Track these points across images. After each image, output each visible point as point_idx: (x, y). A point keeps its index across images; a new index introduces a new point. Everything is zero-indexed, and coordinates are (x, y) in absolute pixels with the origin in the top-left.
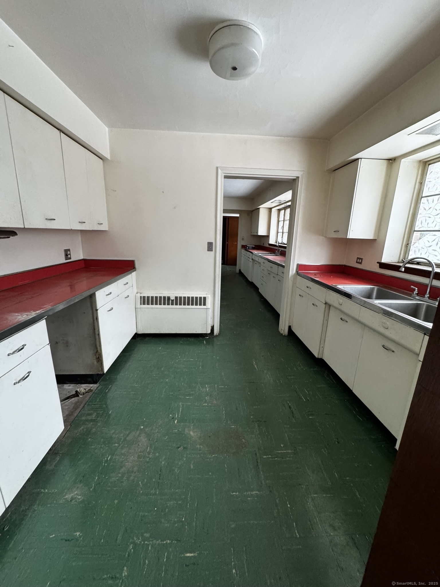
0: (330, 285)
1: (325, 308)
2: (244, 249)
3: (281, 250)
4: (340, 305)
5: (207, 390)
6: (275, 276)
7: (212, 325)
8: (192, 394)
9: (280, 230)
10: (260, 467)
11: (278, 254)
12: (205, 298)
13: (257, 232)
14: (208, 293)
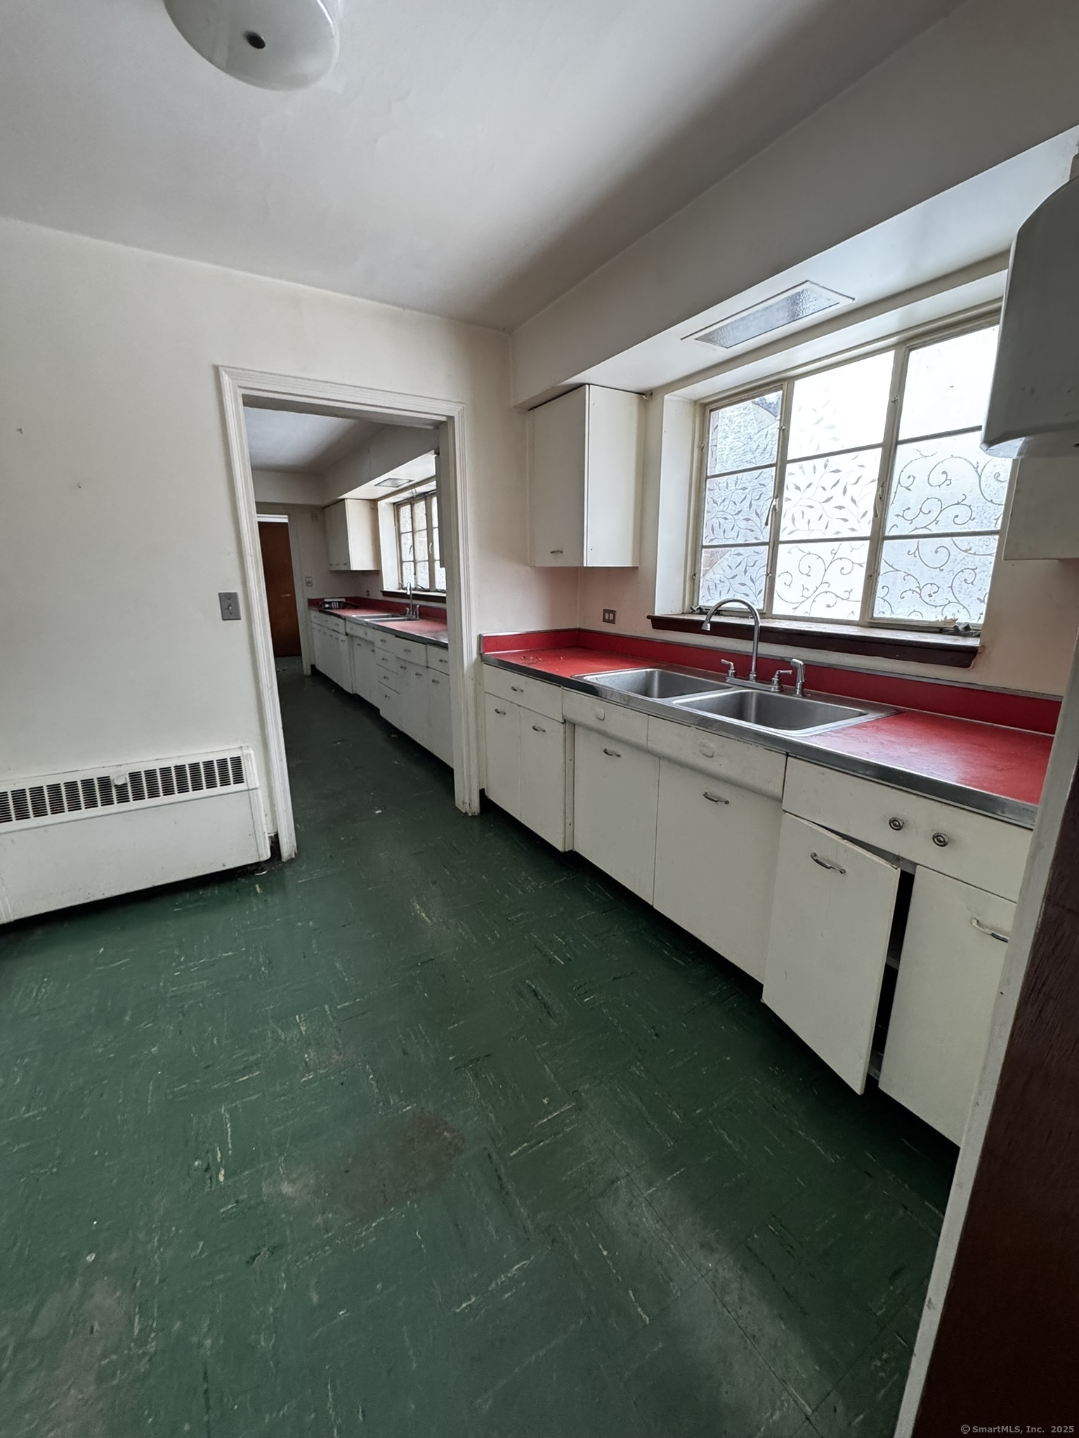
0: (569, 677)
1: (565, 732)
2: (314, 608)
3: (421, 606)
4: (601, 722)
5: (301, 1032)
6: (420, 671)
7: (272, 835)
8: (257, 1063)
9: (407, 556)
10: (510, 1187)
11: (414, 616)
12: (236, 762)
13: (348, 563)
14: (243, 745)
